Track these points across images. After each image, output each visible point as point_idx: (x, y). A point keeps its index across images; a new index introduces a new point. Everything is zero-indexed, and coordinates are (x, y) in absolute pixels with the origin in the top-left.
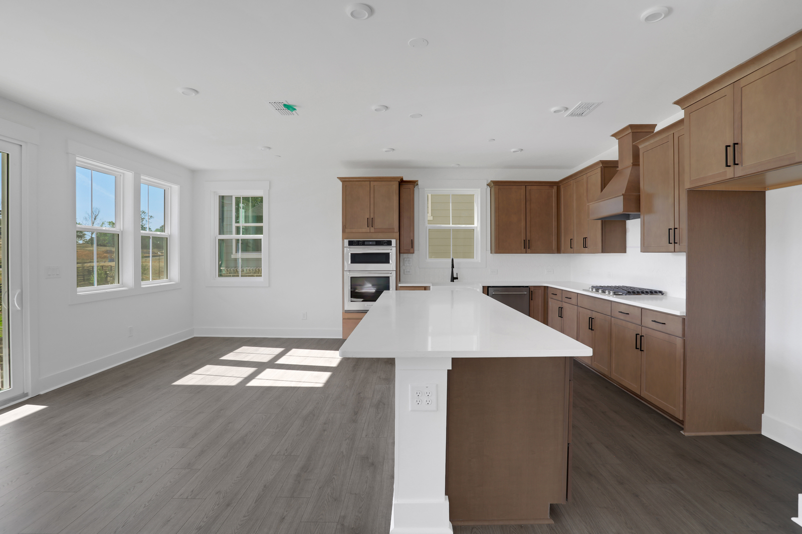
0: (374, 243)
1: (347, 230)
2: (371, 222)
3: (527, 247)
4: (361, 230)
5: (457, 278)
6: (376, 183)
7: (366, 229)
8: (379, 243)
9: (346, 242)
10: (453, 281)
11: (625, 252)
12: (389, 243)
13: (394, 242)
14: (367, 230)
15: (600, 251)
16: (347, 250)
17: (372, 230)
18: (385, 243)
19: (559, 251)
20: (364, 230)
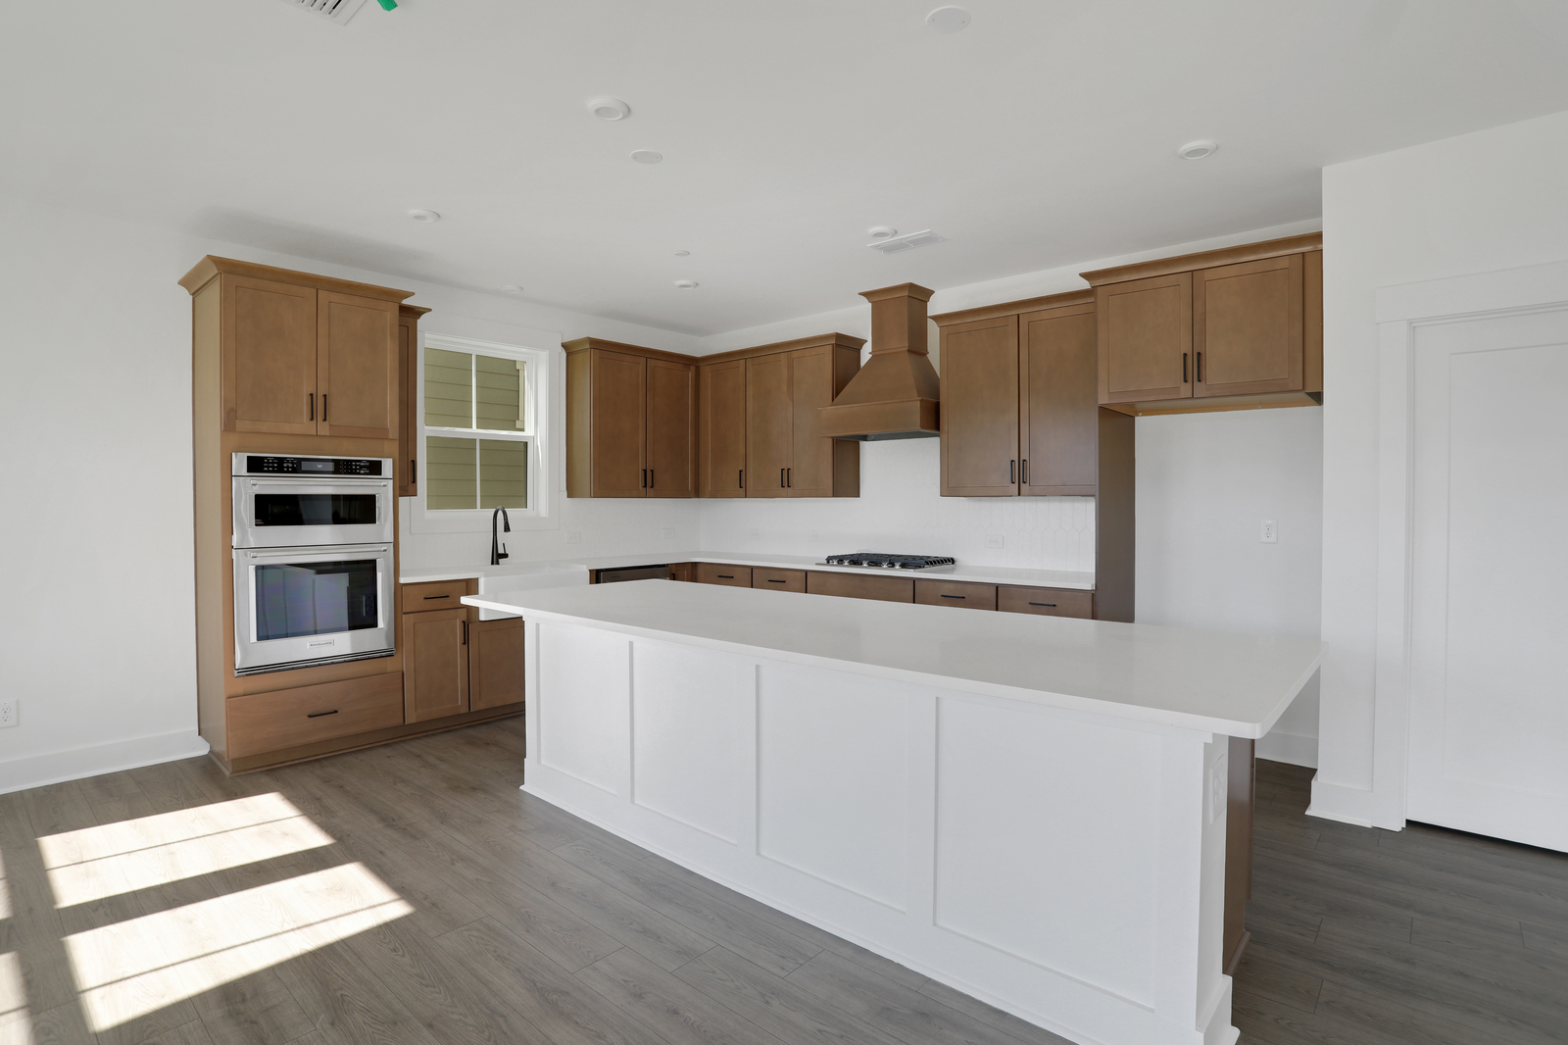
0: (330, 467)
1: (240, 425)
2: (319, 407)
3: (649, 485)
4: (287, 428)
5: (505, 556)
6: (335, 297)
7: (303, 425)
8: (344, 468)
9: (239, 463)
10: (498, 563)
11: (857, 494)
12: (375, 468)
13: (388, 467)
14: (309, 428)
15: (831, 493)
16: (238, 483)
17: (324, 429)
18: (361, 467)
19: (697, 492)
20: (297, 428)
